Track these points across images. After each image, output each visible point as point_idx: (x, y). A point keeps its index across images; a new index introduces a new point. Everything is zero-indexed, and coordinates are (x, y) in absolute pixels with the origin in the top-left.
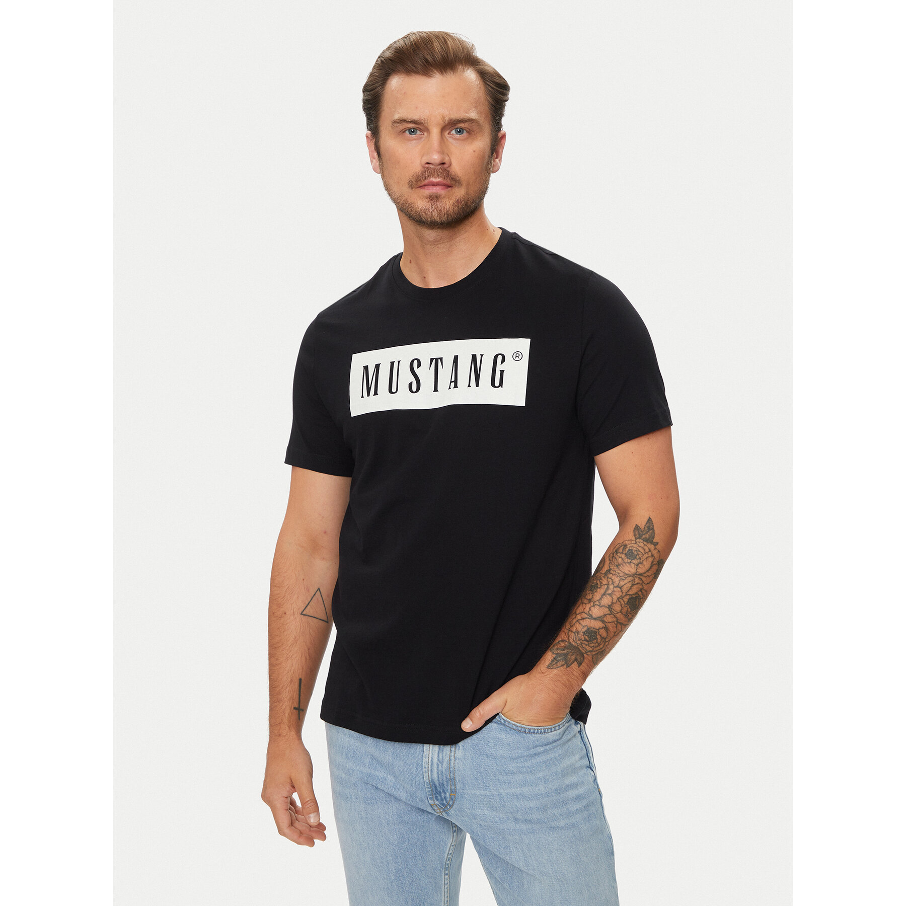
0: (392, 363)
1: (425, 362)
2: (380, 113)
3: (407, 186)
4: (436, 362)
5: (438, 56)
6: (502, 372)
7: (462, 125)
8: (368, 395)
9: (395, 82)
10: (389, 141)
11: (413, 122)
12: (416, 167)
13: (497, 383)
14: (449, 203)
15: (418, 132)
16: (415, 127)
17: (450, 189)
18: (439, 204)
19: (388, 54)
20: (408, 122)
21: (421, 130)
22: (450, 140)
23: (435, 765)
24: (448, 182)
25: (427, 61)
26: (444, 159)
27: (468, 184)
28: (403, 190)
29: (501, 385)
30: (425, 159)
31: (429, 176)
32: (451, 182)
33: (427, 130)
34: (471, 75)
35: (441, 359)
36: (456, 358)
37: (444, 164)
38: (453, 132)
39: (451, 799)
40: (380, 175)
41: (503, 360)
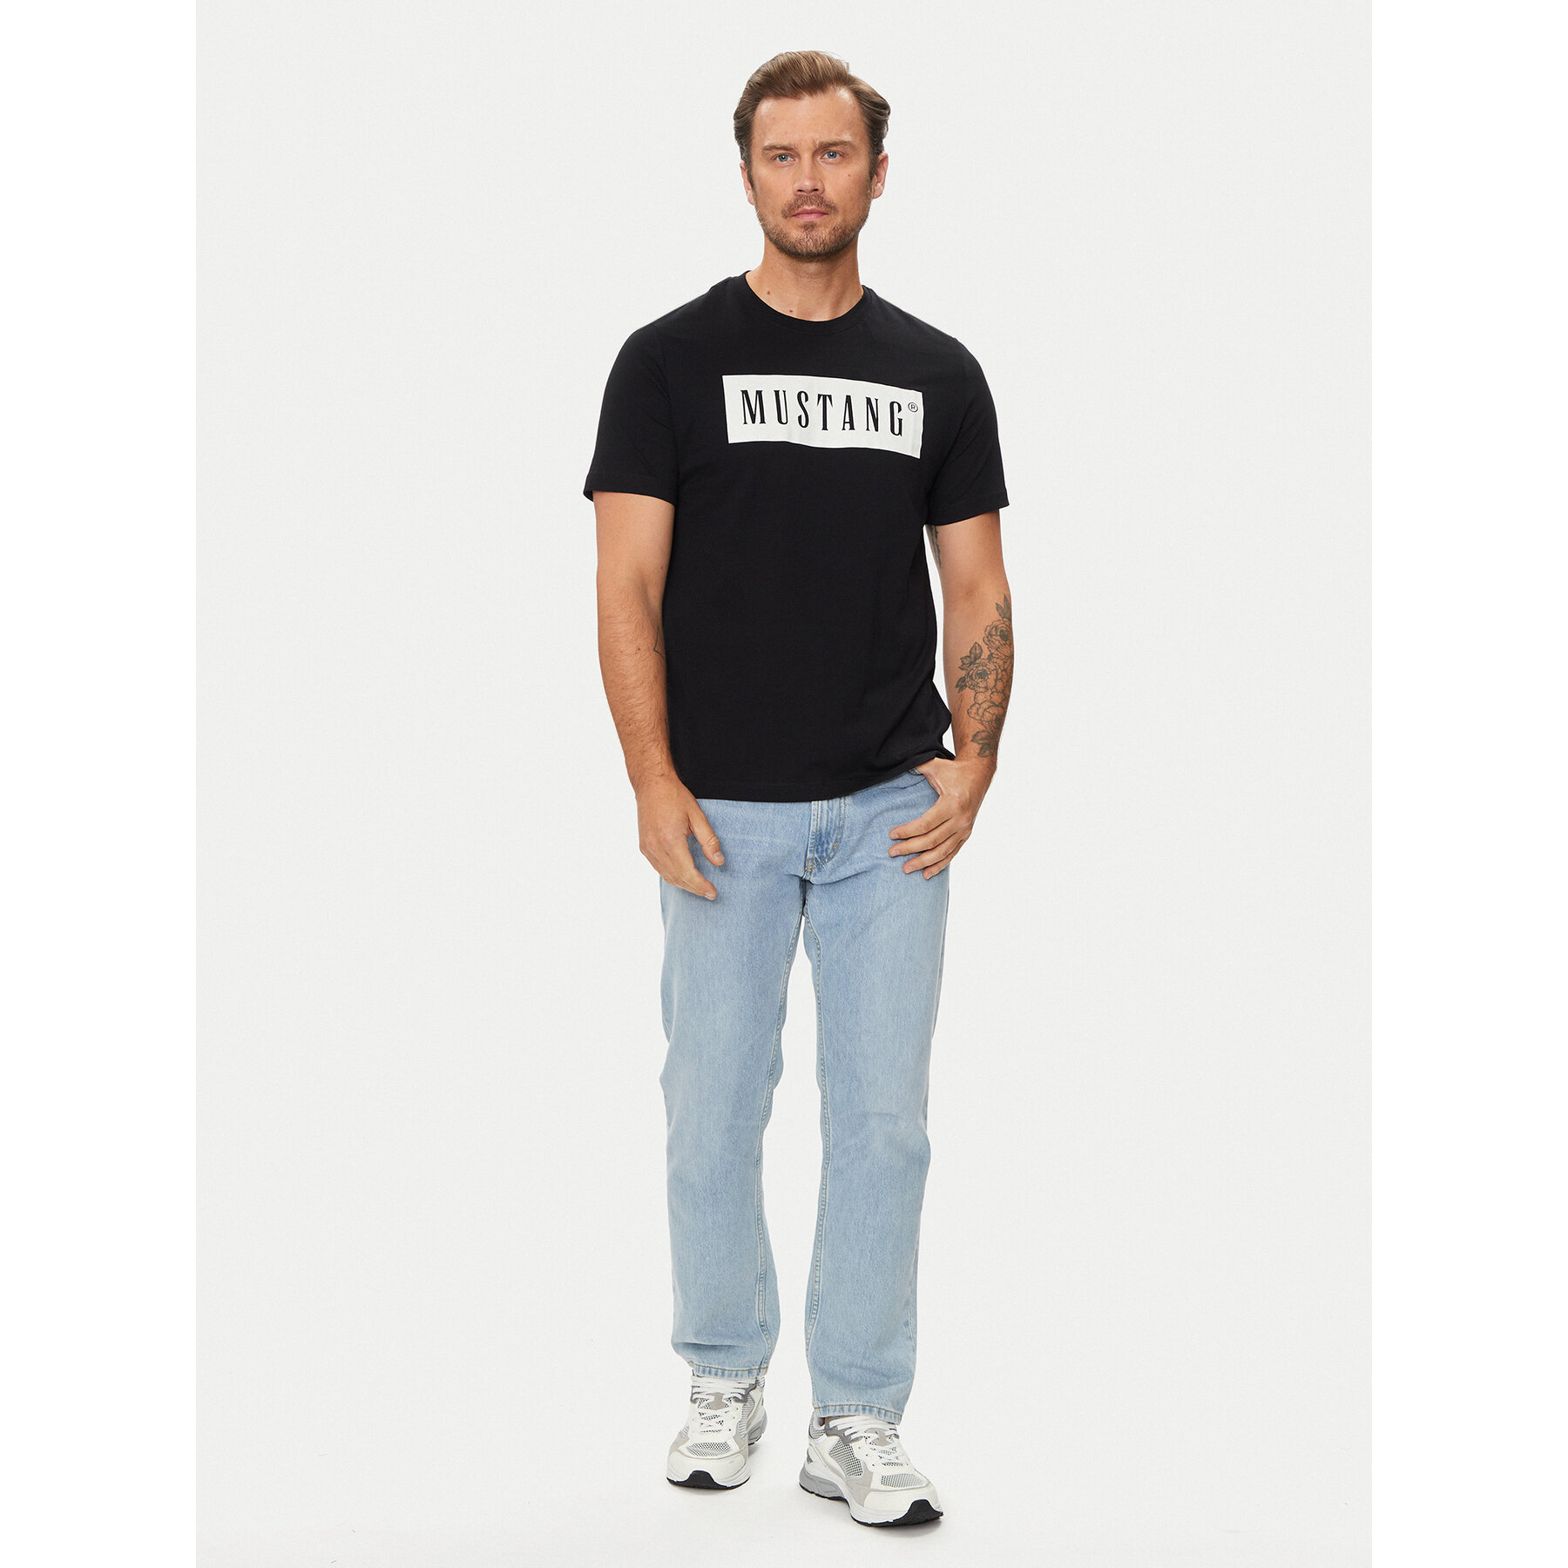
0: (777, 393)
1: (813, 398)
2: (751, 141)
3: (781, 215)
4: (825, 399)
5: (806, 77)
6: (900, 420)
7: (834, 149)
8: (754, 422)
9: (766, 107)
10: (762, 170)
11: (784, 148)
12: (788, 195)
13: (897, 431)
14: (824, 233)
15: (789, 159)
16: (785, 153)
17: (825, 216)
18: (814, 233)
19: (758, 79)
20: (777, 148)
21: (792, 156)
22: (823, 164)
23: (825, 812)
24: (823, 209)
25: (795, 83)
26: (816, 185)
27: (845, 211)
28: (777, 220)
29: (900, 433)
30: (797, 186)
31: (802, 204)
32: (827, 209)
33: (799, 156)
34: (844, 94)
35: (830, 397)
36: (848, 399)
37: (816, 190)
38: (826, 156)
39: (833, 849)
40: (754, 207)
41: (900, 410)
